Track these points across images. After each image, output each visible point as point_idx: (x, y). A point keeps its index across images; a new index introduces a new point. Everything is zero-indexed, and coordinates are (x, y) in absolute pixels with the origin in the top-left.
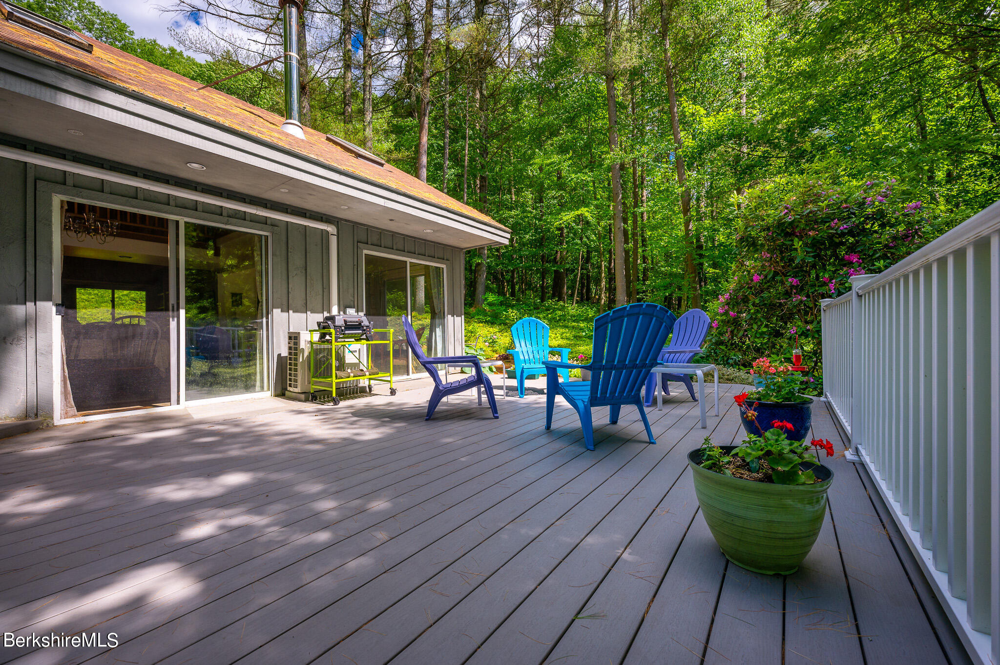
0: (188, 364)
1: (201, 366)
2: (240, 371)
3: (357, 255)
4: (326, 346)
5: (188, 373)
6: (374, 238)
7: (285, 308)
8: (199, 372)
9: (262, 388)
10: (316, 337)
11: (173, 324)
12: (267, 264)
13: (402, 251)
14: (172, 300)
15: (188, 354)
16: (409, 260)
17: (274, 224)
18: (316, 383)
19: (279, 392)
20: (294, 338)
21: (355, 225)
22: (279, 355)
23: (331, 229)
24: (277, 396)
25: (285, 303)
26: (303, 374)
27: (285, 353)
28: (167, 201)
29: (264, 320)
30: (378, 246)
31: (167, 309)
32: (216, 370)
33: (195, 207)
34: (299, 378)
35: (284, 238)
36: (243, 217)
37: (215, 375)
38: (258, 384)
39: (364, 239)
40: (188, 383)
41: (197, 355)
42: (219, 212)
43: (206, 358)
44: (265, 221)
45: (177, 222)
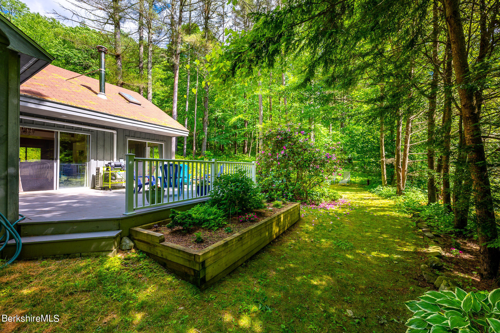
0: (60, 177)
1: (64, 178)
2: (78, 180)
3: (125, 141)
4: (108, 172)
5: (60, 180)
6: (133, 135)
7: (96, 159)
8: (64, 180)
9: (87, 186)
10: (105, 169)
11: (55, 164)
12: (89, 145)
13: (144, 138)
14: (55, 157)
15: (60, 174)
16: (147, 142)
17: (92, 131)
18: (105, 184)
19: (93, 187)
20: (98, 169)
21: (124, 130)
22: (93, 175)
23: (115, 132)
24: (92, 188)
25: (96, 157)
26: (101, 181)
27: (95, 174)
28: (54, 125)
29: (88, 163)
30: (134, 137)
31: (53, 159)
32: (70, 179)
33: (64, 127)
34: (99, 183)
35: (96, 136)
36: (81, 129)
37: (69, 181)
38: (85, 184)
39: (128, 134)
40: (60, 183)
41: (64, 175)
42: (72, 128)
43: (66, 175)
44: (89, 131)
45: (57, 132)
